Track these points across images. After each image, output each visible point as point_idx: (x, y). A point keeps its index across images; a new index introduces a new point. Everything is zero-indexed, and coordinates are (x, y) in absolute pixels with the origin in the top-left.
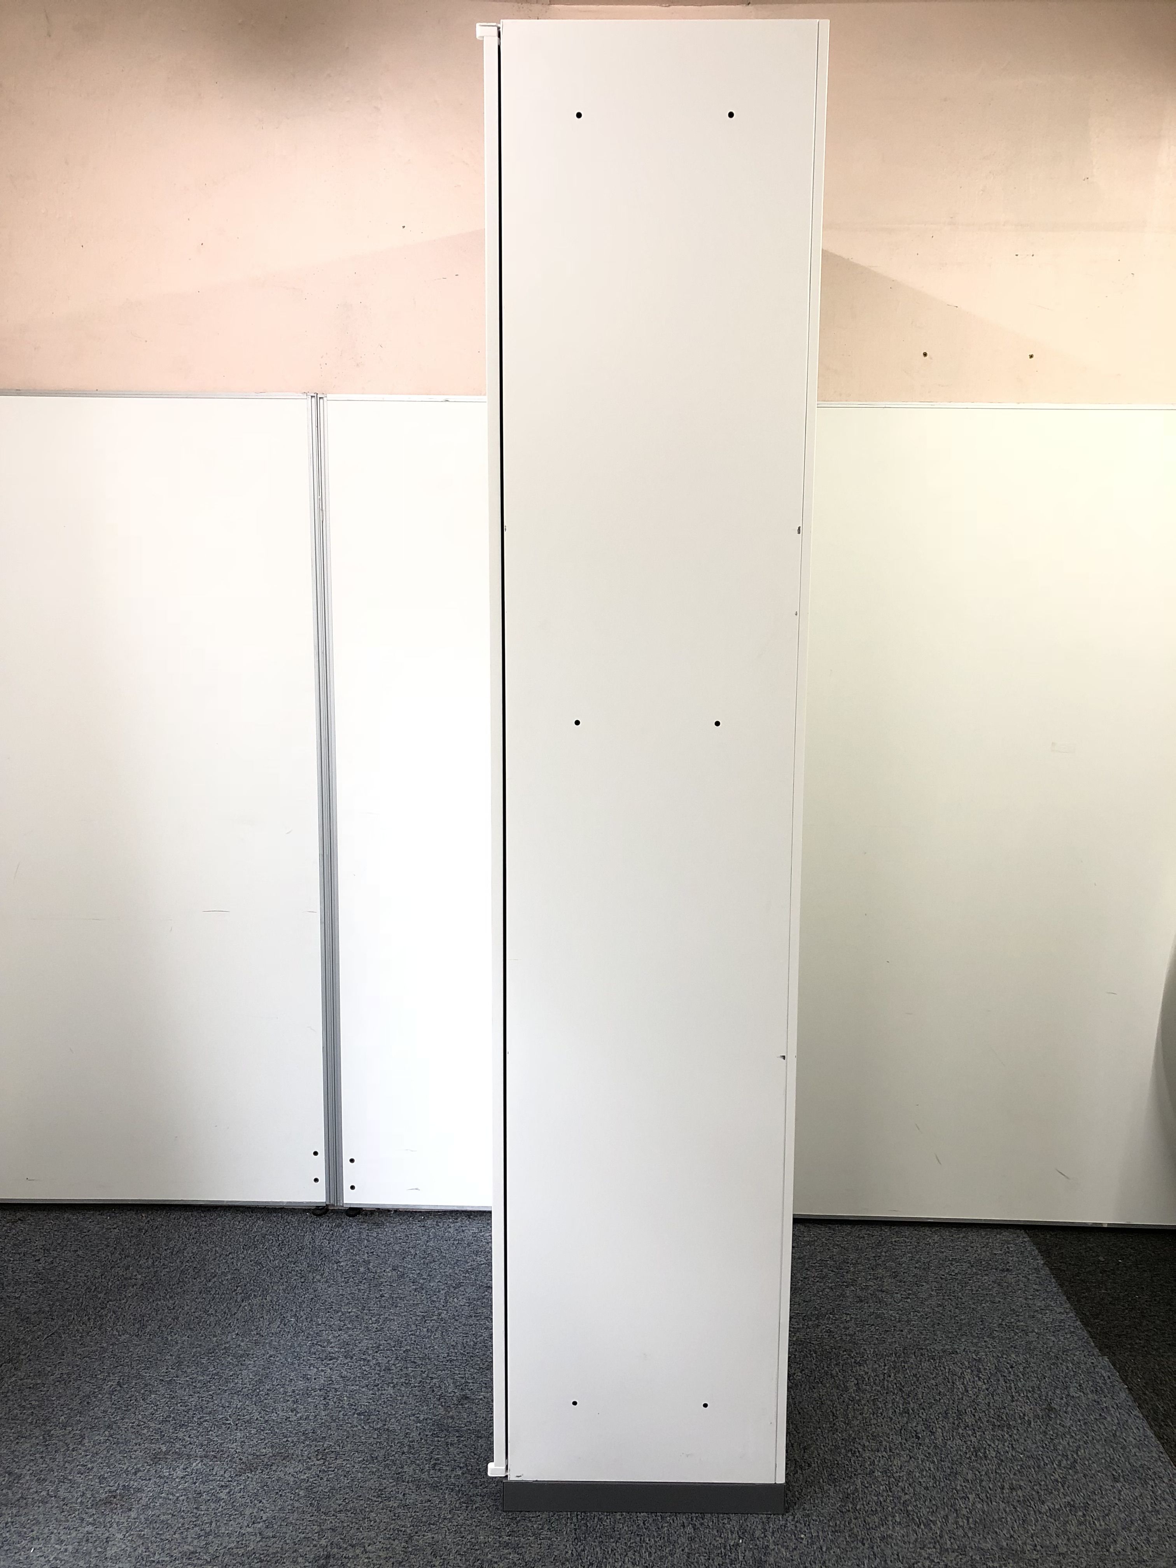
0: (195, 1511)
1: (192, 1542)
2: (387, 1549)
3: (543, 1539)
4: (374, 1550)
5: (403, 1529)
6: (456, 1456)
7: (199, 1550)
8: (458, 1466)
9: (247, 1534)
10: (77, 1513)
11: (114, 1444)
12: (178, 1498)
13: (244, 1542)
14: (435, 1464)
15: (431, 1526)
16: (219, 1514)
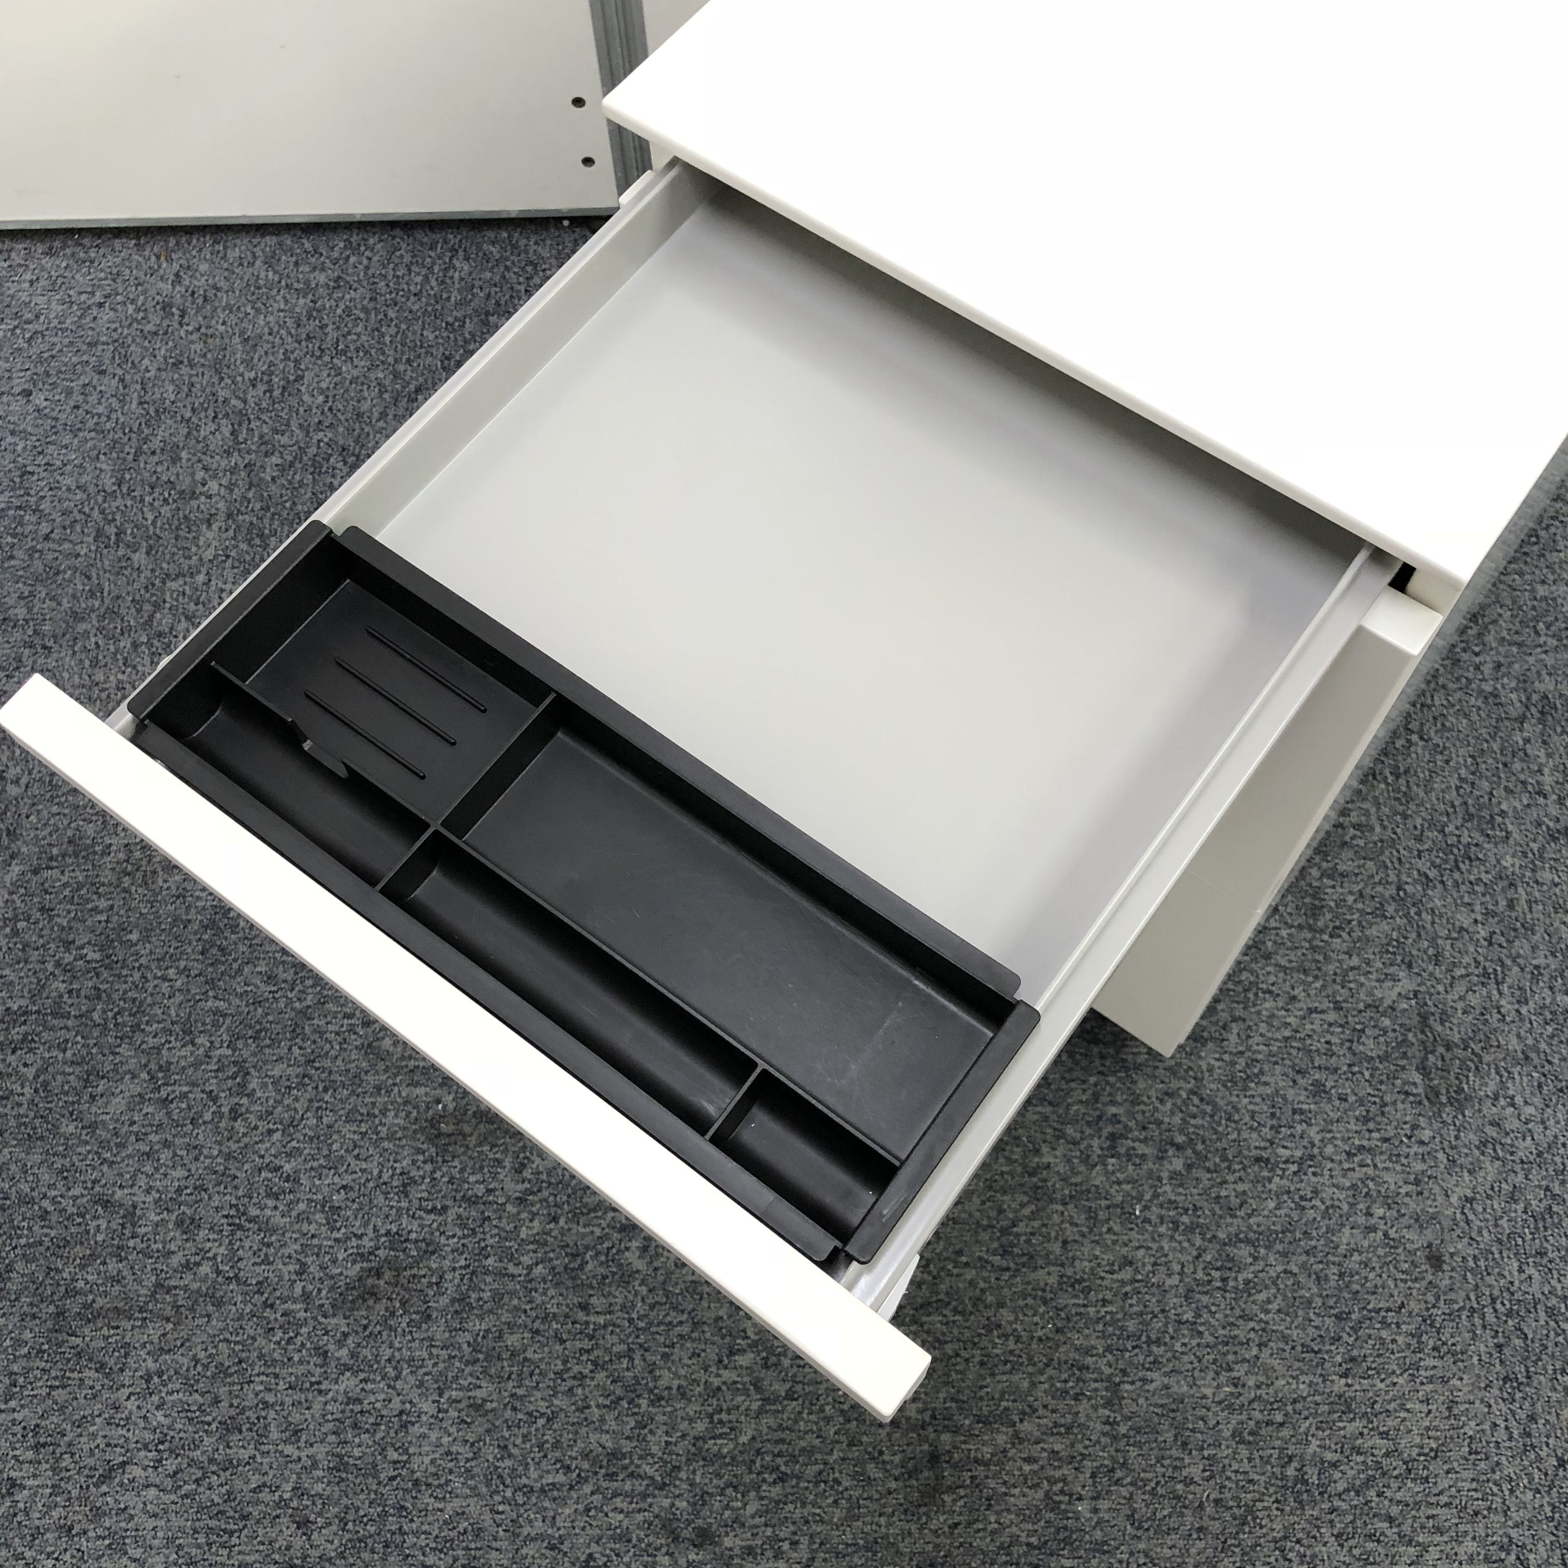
0: (581, 1316)
1: (602, 1420)
2: (1069, 1429)
3: (1431, 1380)
4: (1037, 1434)
5: (1089, 1360)
6: (1156, 1109)
7: (627, 1446)
8: (1172, 1144)
9: (724, 1388)
10: (304, 1330)
11: (326, 1090)
12: (530, 1268)
13: (724, 1416)
14: (1113, 1137)
15: (1155, 1349)
16: (642, 1324)
